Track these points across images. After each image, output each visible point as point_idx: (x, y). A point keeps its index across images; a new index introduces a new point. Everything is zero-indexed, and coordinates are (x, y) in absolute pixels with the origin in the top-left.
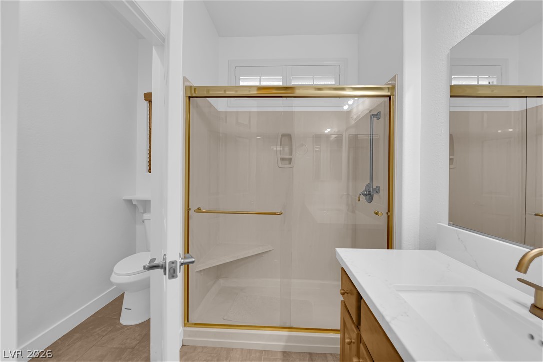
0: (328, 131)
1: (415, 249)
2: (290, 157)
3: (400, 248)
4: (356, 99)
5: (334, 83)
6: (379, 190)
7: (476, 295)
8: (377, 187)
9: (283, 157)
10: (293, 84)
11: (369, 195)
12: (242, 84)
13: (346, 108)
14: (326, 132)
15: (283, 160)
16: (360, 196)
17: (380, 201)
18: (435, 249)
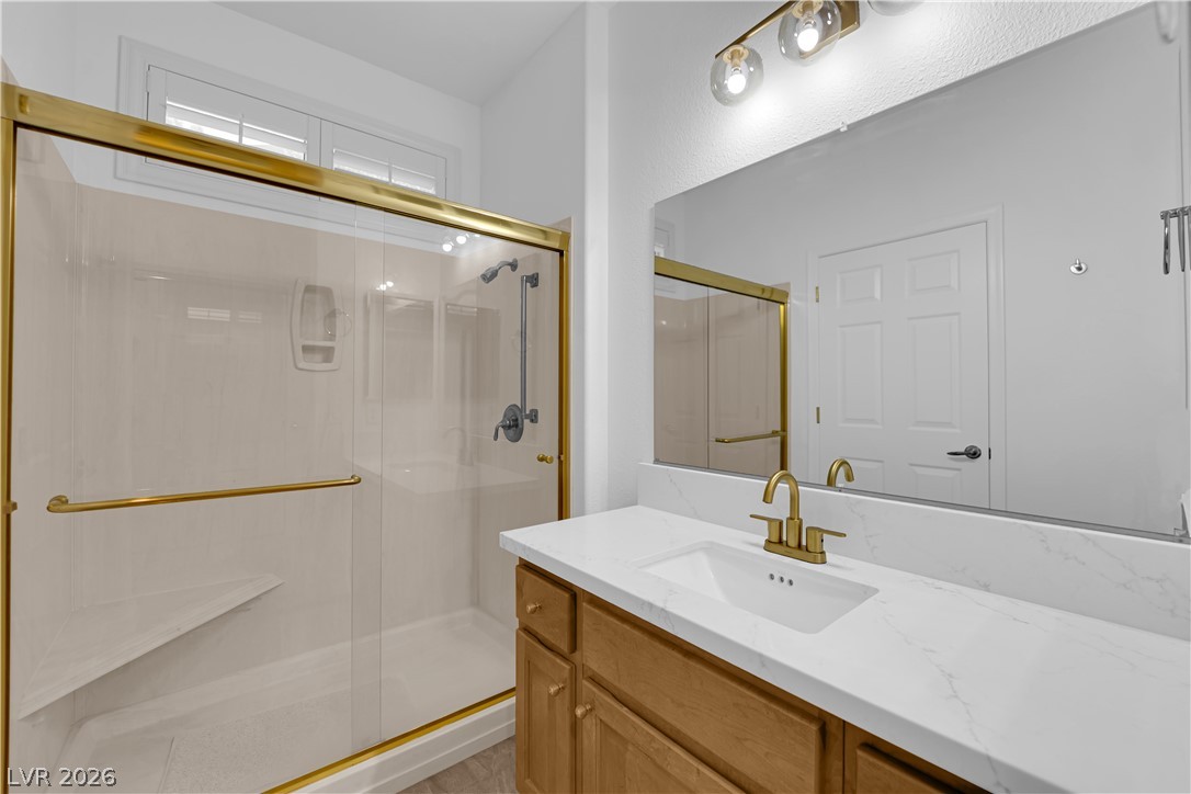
0: (386, 286)
1: (602, 511)
2: (329, 344)
3: (582, 513)
4: (477, 236)
5: (432, 191)
6: (536, 416)
7: (711, 549)
8: (532, 411)
9: (310, 343)
10: (335, 166)
11: (513, 425)
12: (172, 121)
13: (447, 248)
14: (383, 287)
15: (307, 349)
16: (497, 431)
17: (541, 436)
18: (636, 504)
